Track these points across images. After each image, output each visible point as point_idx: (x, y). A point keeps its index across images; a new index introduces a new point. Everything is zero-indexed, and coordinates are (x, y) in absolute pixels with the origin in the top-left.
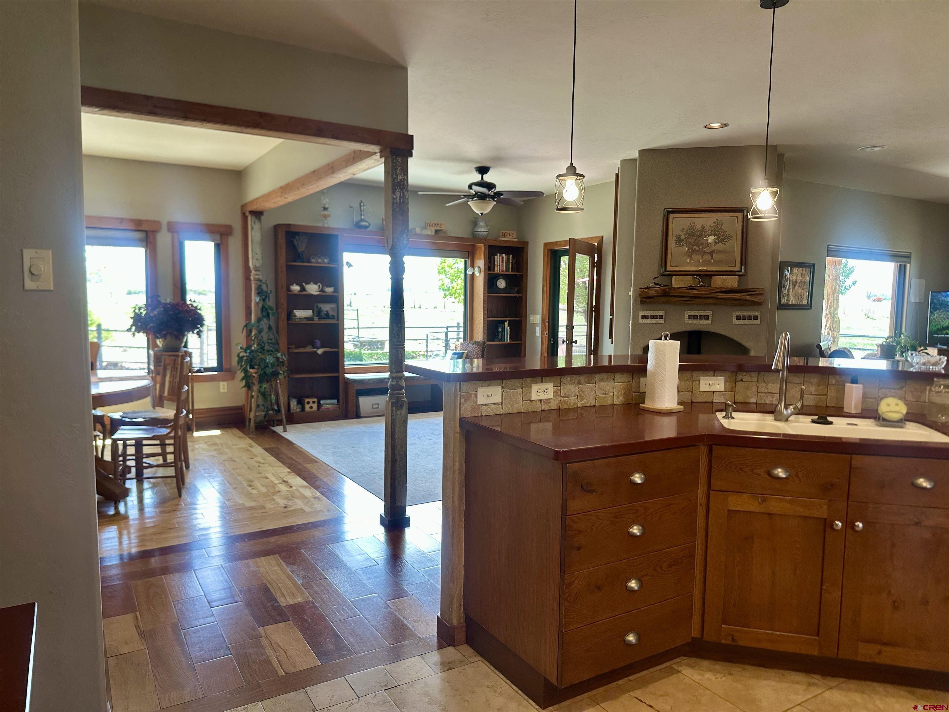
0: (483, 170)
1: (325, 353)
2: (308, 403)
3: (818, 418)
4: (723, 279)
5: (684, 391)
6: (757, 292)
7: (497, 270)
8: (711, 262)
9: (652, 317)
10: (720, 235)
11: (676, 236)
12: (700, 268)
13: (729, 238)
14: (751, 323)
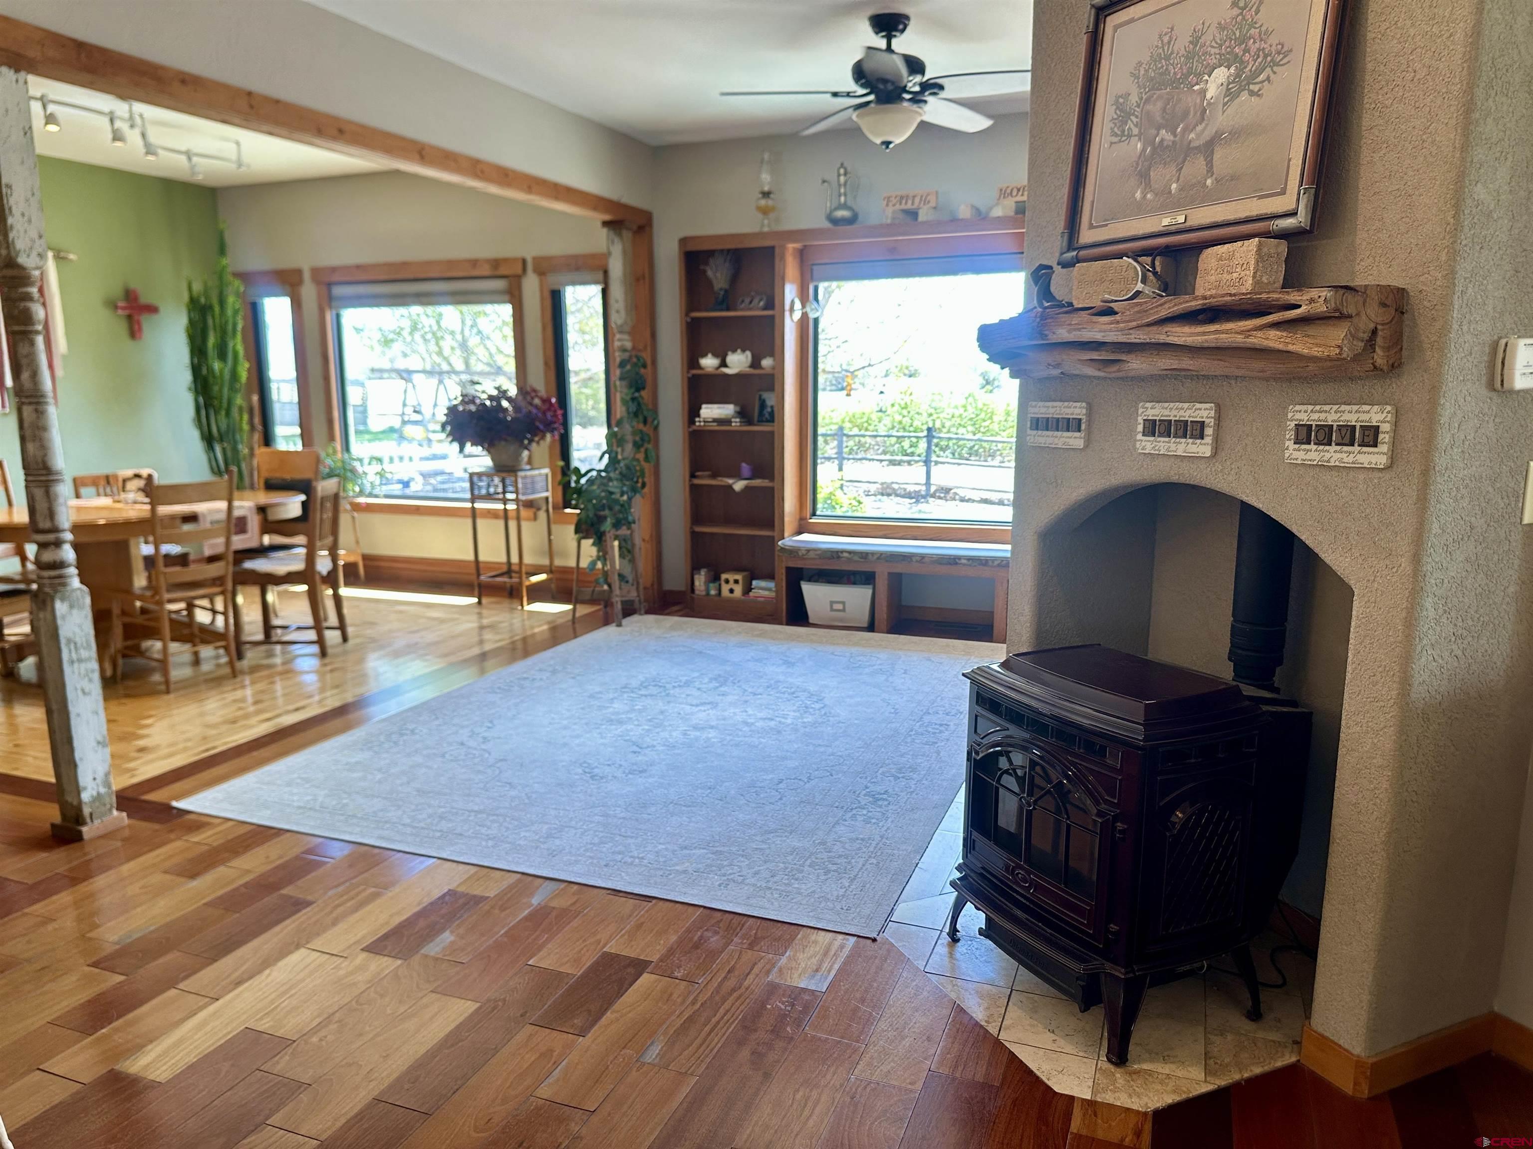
0: (888, 24)
1: (747, 488)
2: (727, 581)
4: (1223, 258)
6: (1307, 310)
8: (1204, 186)
9: (1056, 424)
10: (1247, 57)
11: (1116, 102)
12: (1166, 221)
13: (1279, 58)
14: (1351, 459)
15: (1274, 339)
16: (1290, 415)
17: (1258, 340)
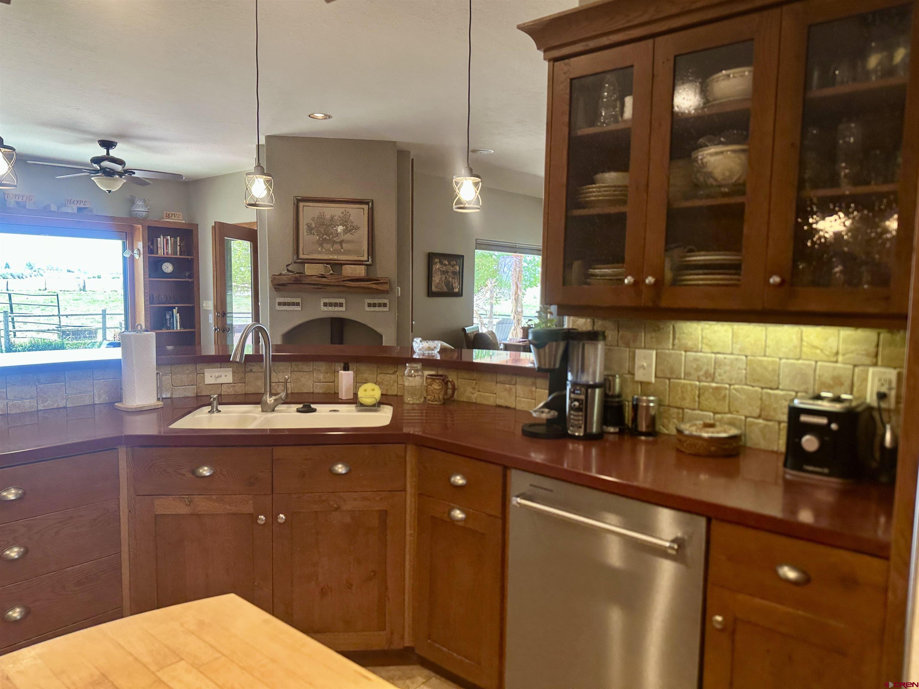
0: (108, 144)
3: (303, 407)
4: (352, 268)
5: (186, 384)
6: (381, 281)
7: (161, 253)
8: (341, 251)
9: (289, 304)
10: (348, 226)
11: (307, 224)
13: (357, 228)
14: (381, 309)
15: (374, 286)
16: (366, 301)
17: (371, 286)
